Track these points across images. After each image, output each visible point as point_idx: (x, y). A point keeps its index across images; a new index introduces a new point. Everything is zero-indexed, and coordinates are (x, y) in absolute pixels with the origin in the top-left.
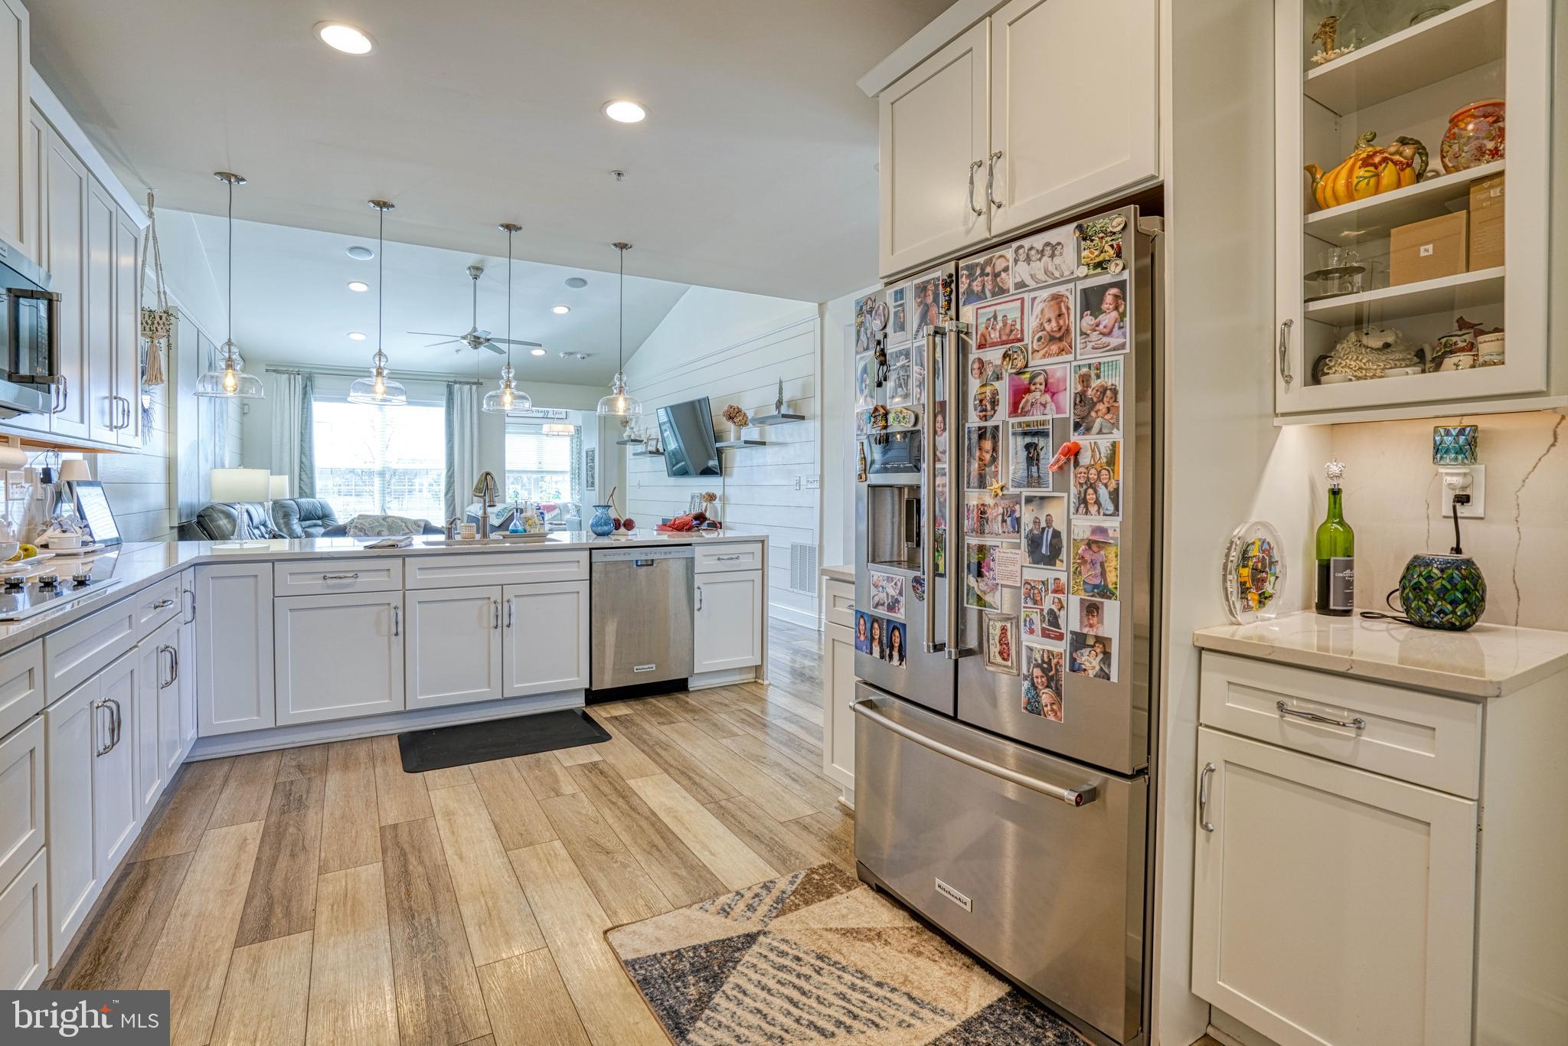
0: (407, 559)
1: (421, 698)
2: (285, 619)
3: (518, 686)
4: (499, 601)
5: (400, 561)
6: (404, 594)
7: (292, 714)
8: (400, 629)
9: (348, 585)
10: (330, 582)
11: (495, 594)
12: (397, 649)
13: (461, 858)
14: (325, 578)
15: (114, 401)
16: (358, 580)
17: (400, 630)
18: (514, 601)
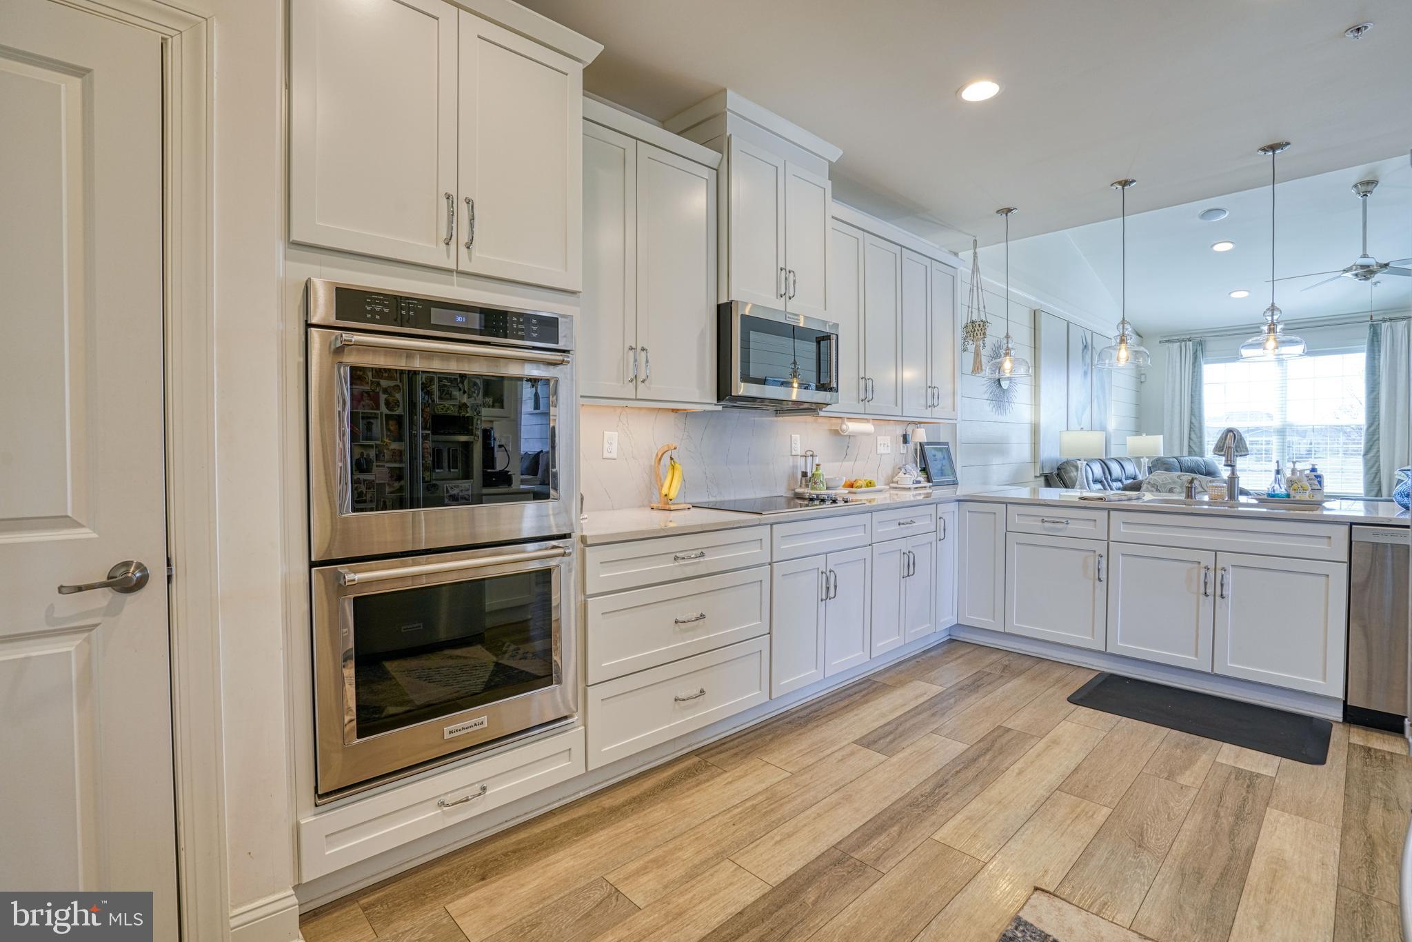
0: (1112, 513)
1: (1120, 645)
2: (1015, 550)
3: (1231, 665)
4: (1212, 567)
5: (1105, 513)
6: (1108, 543)
7: (1015, 626)
8: (1104, 577)
9: (1060, 530)
10: (1047, 525)
11: (1207, 560)
12: (1100, 592)
13: (1019, 774)
14: (1043, 521)
15: (929, 390)
16: (1069, 526)
17: (1102, 576)
18: (1231, 569)
